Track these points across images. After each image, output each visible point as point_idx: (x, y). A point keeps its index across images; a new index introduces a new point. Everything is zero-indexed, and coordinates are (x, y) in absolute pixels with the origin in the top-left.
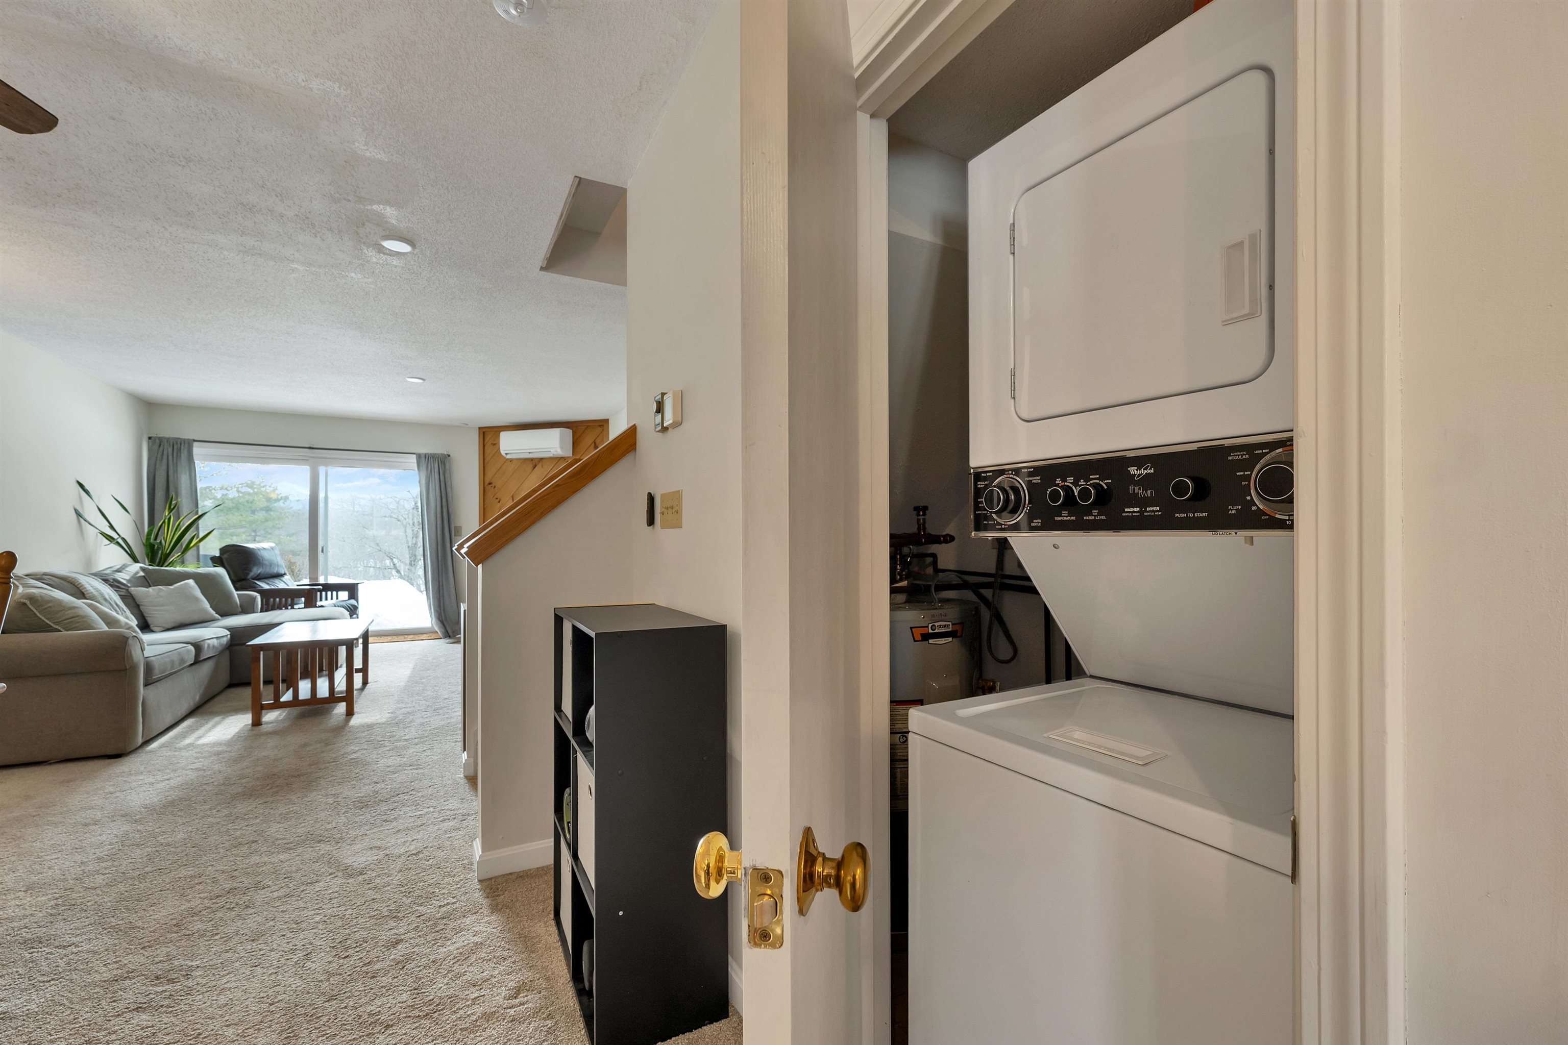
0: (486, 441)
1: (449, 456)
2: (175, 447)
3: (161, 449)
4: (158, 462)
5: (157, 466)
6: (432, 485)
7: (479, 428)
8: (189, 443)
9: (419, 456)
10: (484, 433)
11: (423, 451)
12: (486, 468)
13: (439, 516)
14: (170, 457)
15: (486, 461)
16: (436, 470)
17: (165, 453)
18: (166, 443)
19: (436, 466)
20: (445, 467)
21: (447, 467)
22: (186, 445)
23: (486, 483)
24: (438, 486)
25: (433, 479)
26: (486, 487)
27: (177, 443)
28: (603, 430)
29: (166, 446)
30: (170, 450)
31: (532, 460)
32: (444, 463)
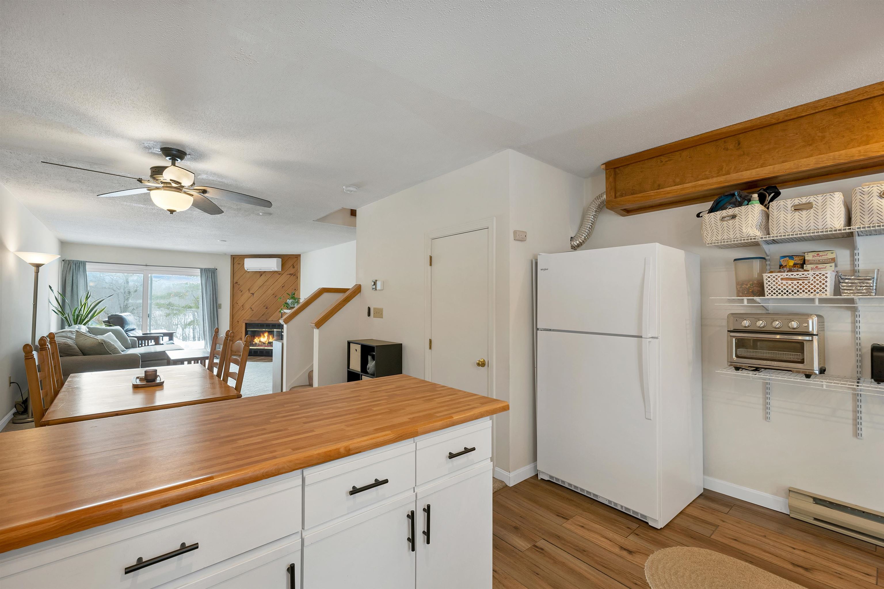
0: (234, 262)
1: (217, 269)
2: (77, 265)
3: (70, 265)
4: (67, 273)
5: (67, 274)
6: (208, 284)
7: (231, 255)
8: (84, 263)
9: (201, 270)
10: (234, 258)
11: (204, 266)
12: (234, 275)
13: (212, 299)
14: (74, 270)
15: (234, 272)
16: (210, 276)
17: (72, 268)
18: (72, 263)
19: (210, 274)
20: (214, 275)
21: (216, 275)
22: (82, 264)
23: (234, 283)
24: (211, 284)
25: (209, 281)
26: (234, 285)
27: (78, 263)
28: (298, 259)
29: (72, 265)
30: (74, 266)
31: (260, 272)
32: (214, 273)
